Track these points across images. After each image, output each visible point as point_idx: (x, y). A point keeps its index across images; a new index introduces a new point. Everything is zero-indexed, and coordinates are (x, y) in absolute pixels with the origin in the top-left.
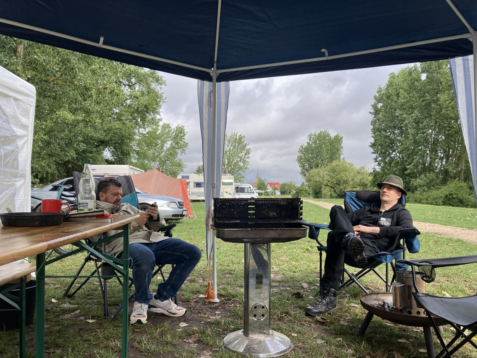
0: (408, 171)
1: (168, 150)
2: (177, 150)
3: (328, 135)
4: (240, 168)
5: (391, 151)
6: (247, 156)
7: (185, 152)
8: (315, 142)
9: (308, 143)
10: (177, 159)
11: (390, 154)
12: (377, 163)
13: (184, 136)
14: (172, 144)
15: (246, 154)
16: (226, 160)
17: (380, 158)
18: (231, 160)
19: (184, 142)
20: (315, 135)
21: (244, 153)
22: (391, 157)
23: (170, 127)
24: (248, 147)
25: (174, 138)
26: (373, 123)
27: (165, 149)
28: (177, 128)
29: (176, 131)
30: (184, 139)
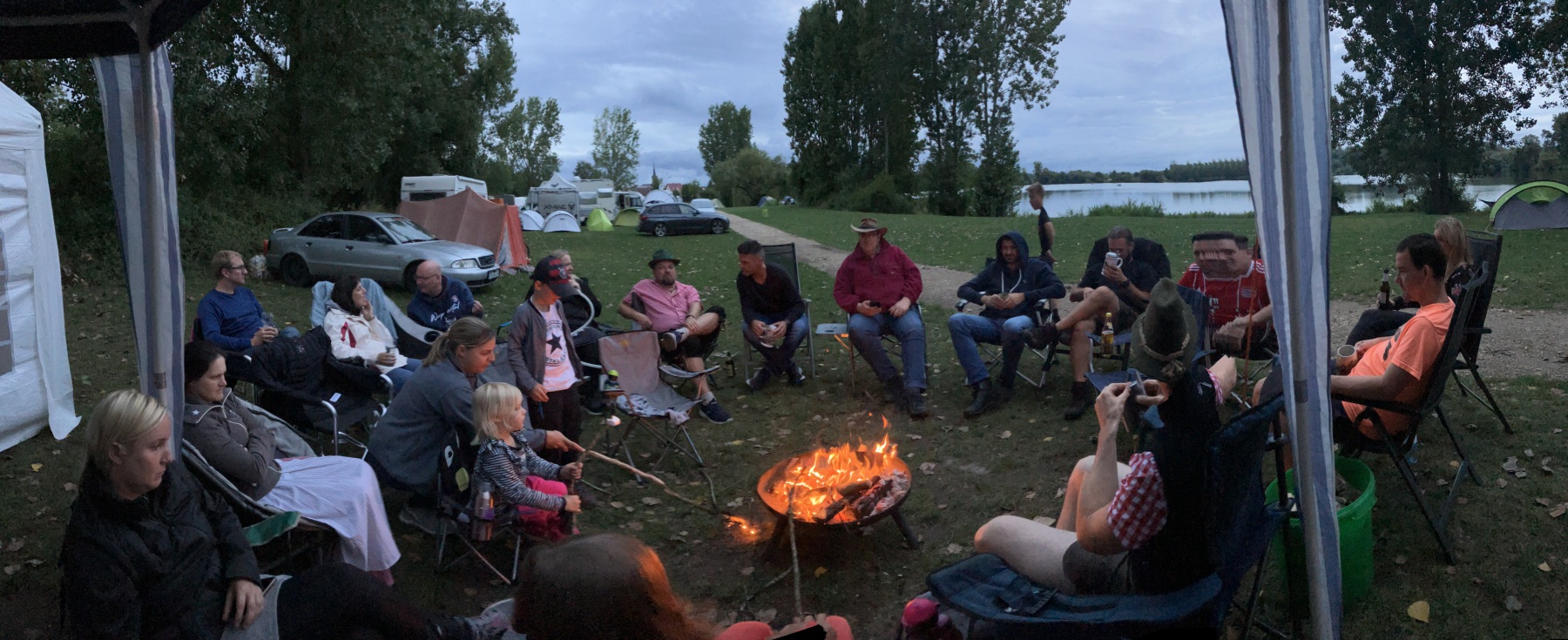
0: (830, 162)
1: (539, 138)
2: (550, 139)
3: (733, 108)
4: (630, 163)
5: (809, 133)
6: (635, 144)
7: (561, 140)
8: (718, 119)
9: (710, 121)
10: (550, 153)
11: (809, 136)
12: (793, 151)
13: (557, 115)
14: (543, 129)
15: (634, 139)
16: (611, 151)
17: (797, 143)
18: (617, 151)
19: (558, 125)
20: (717, 108)
21: (631, 139)
22: (810, 142)
23: (539, 102)
24: (635, 128)
25: (545, 119)
26: (786, 89)
27: (534, 137)
28: (547, 103)
29: (547, 109)
30: (557, 119)
